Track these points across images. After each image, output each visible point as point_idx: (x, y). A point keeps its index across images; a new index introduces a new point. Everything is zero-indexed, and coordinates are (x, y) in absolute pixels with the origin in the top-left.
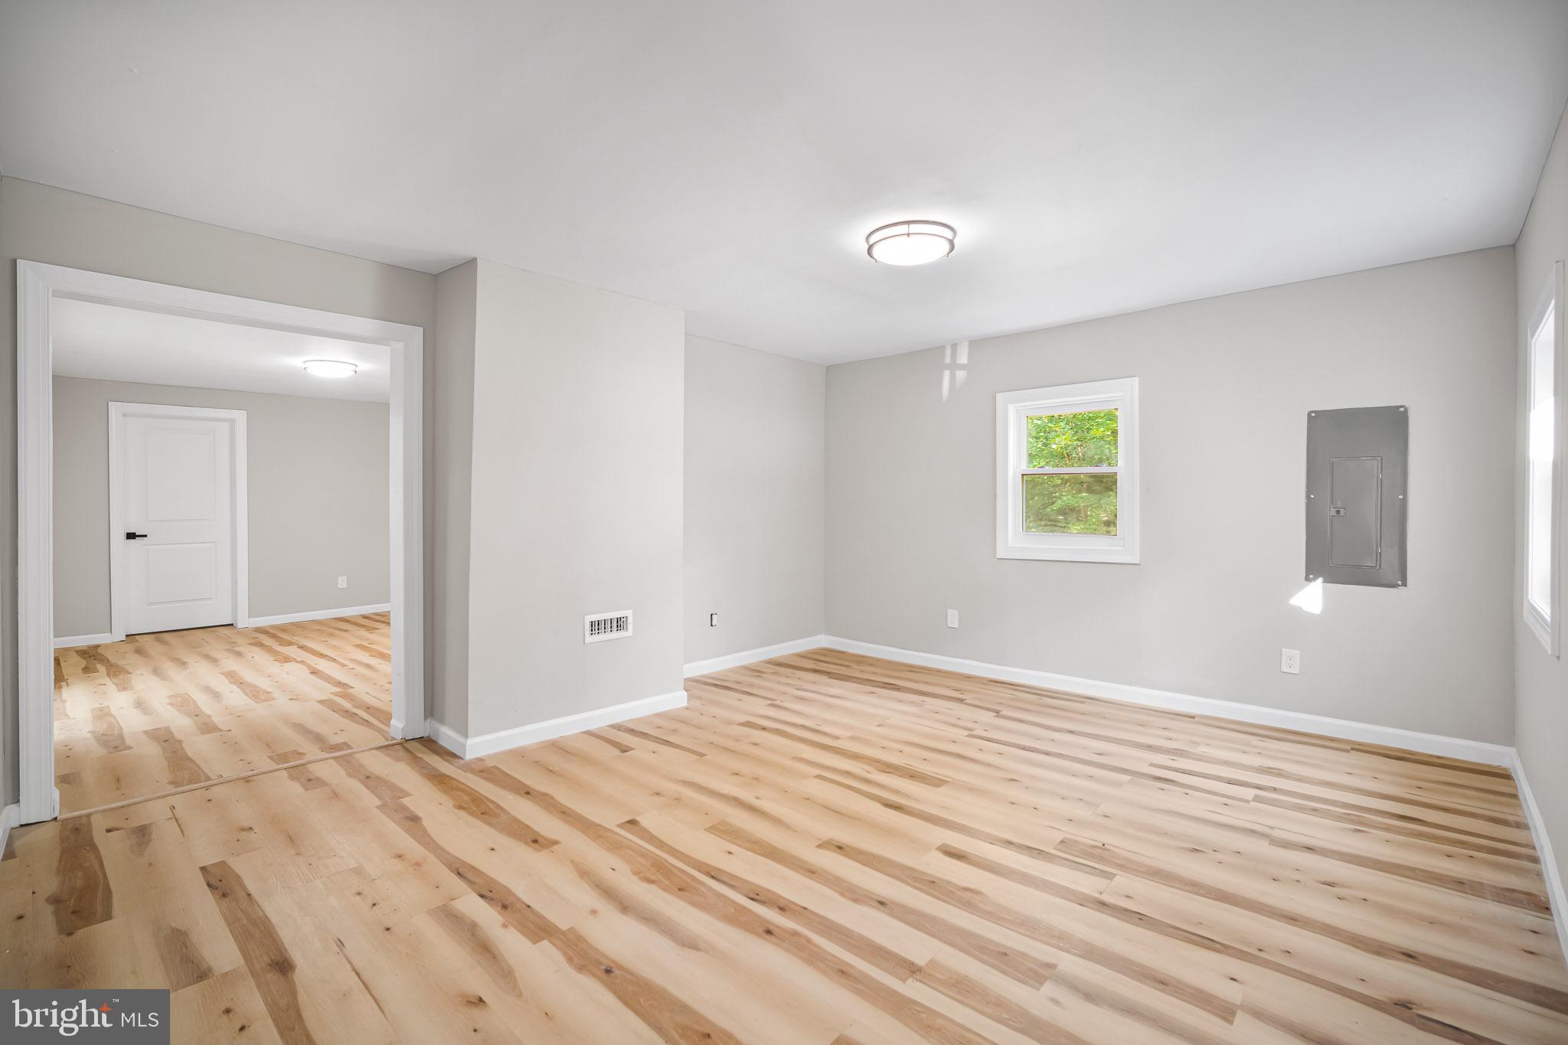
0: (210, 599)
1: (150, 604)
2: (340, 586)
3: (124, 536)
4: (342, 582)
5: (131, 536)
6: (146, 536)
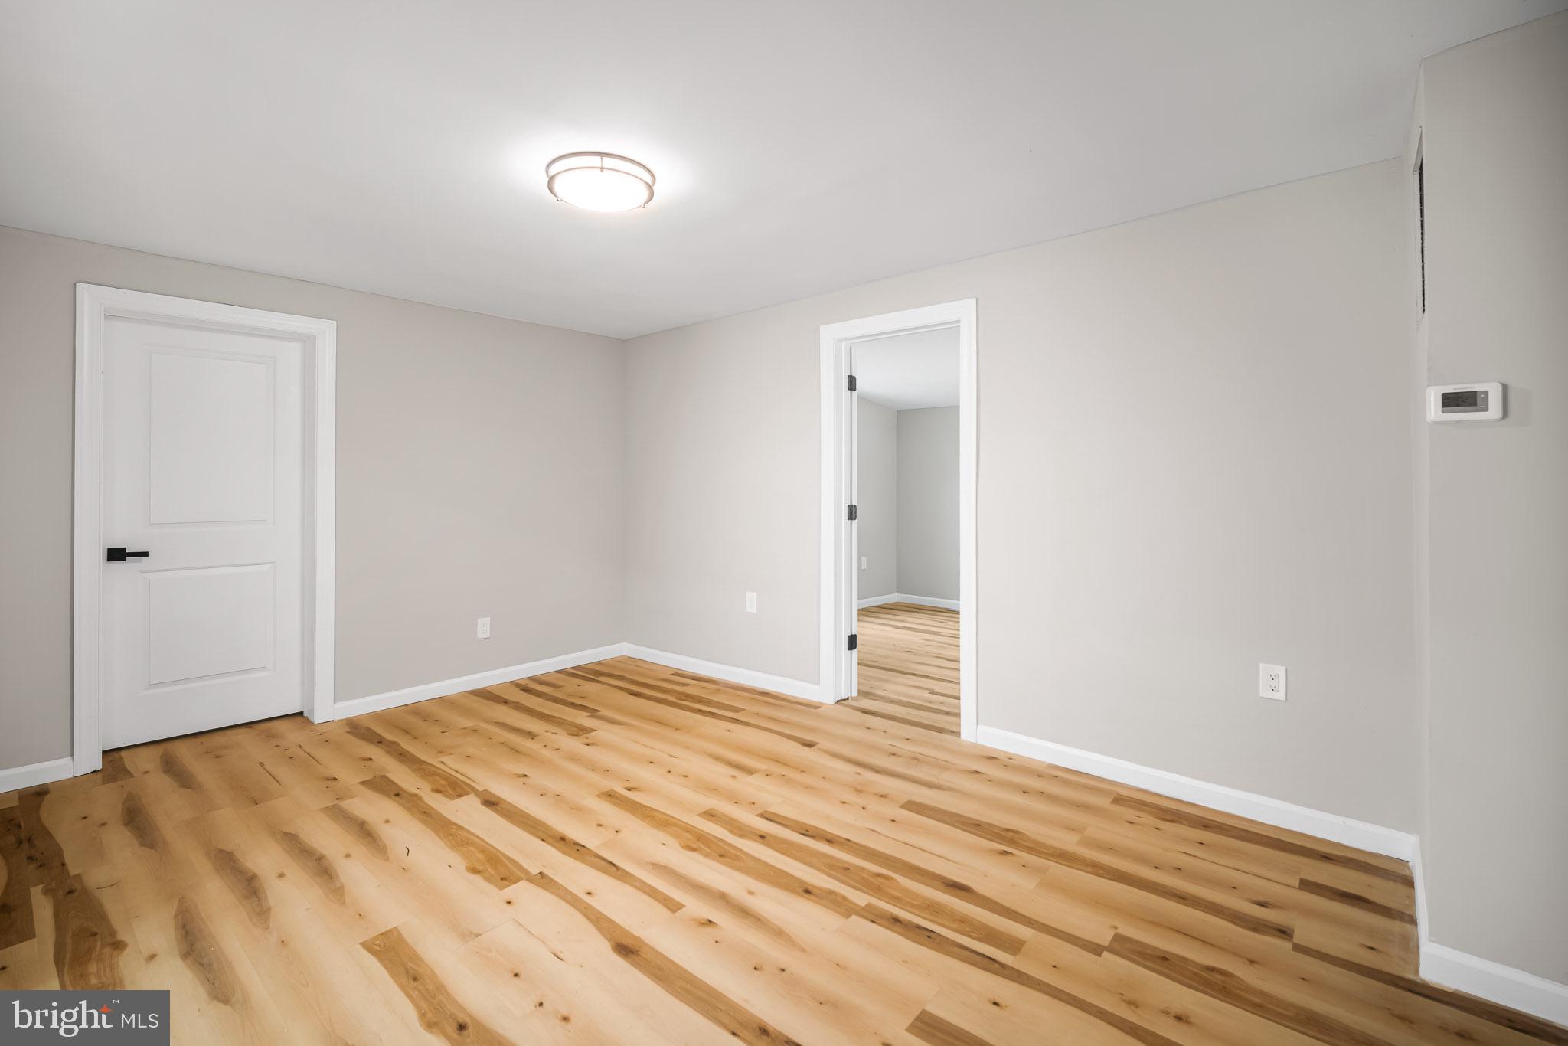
0: (263, 668)
1: (152, 686)
2: (480, 635)
3: (101, 555)
4: (483, 627)
5: (116, 555)
6: (146, 554)
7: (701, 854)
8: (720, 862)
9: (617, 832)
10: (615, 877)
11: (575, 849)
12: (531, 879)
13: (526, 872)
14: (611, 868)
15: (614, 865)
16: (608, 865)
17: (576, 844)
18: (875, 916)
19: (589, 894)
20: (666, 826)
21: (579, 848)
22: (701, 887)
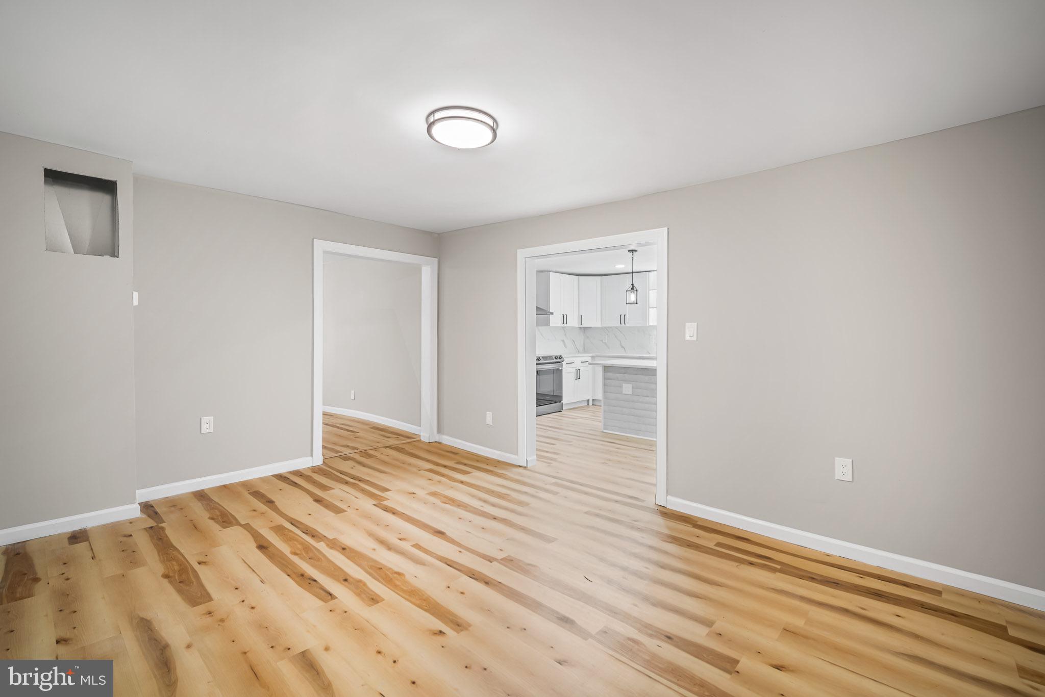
7: (393, 570)
8: (381, 564)
9: (449, 587)
10: (446, 559)
11: (474, 575)
12: (496, 560)
13: (499, 562)
14: (450, 564)
15: (448, 565)
16: (452, 565)
17: (476, 579)
18: (314, 535)
19: (460, 552)
20: (412, 591)
21: (473, 576)
22: (400, 553)
